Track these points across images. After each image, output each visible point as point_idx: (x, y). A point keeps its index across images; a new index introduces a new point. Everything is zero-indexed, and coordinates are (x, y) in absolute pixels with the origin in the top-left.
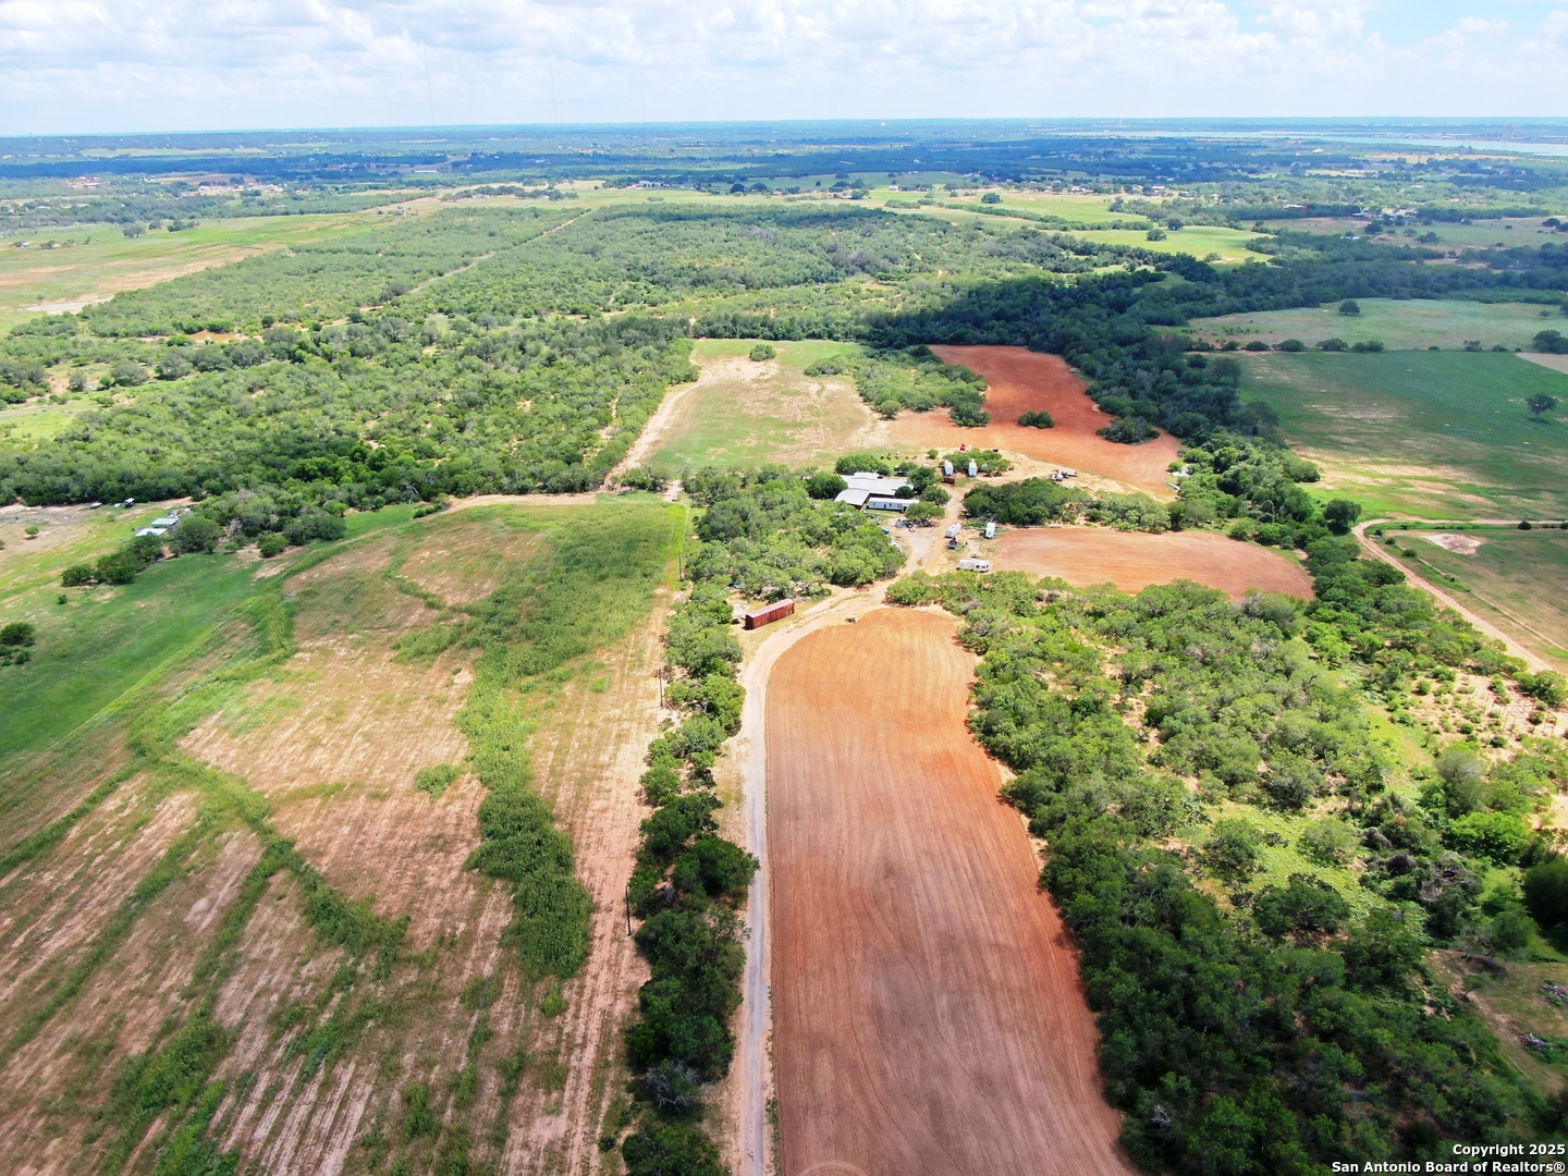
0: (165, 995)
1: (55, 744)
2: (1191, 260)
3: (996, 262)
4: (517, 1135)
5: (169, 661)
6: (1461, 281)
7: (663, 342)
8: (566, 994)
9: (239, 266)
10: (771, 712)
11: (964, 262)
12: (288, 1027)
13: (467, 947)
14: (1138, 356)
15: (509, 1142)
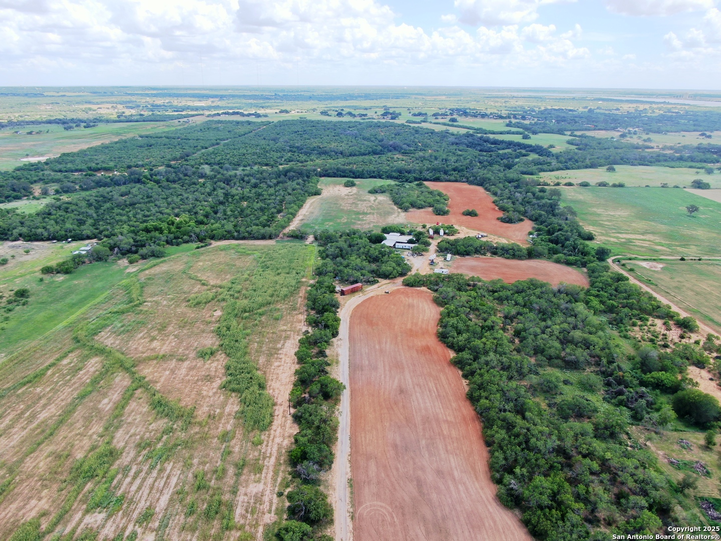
0: (91, 436)
1: (40, 337)
2: (541, 147)
3: (455, 147)
4: (242, 490)
5: (89, 305)
6: (661, 158)
7: (306, 178)
8: (263, 437)
9: (116, 143)
10: (351, 328)
11: (440, 147)
12: (144, 448)
13: (220, 419)
14: (516, 187)
15: (239, 493)
